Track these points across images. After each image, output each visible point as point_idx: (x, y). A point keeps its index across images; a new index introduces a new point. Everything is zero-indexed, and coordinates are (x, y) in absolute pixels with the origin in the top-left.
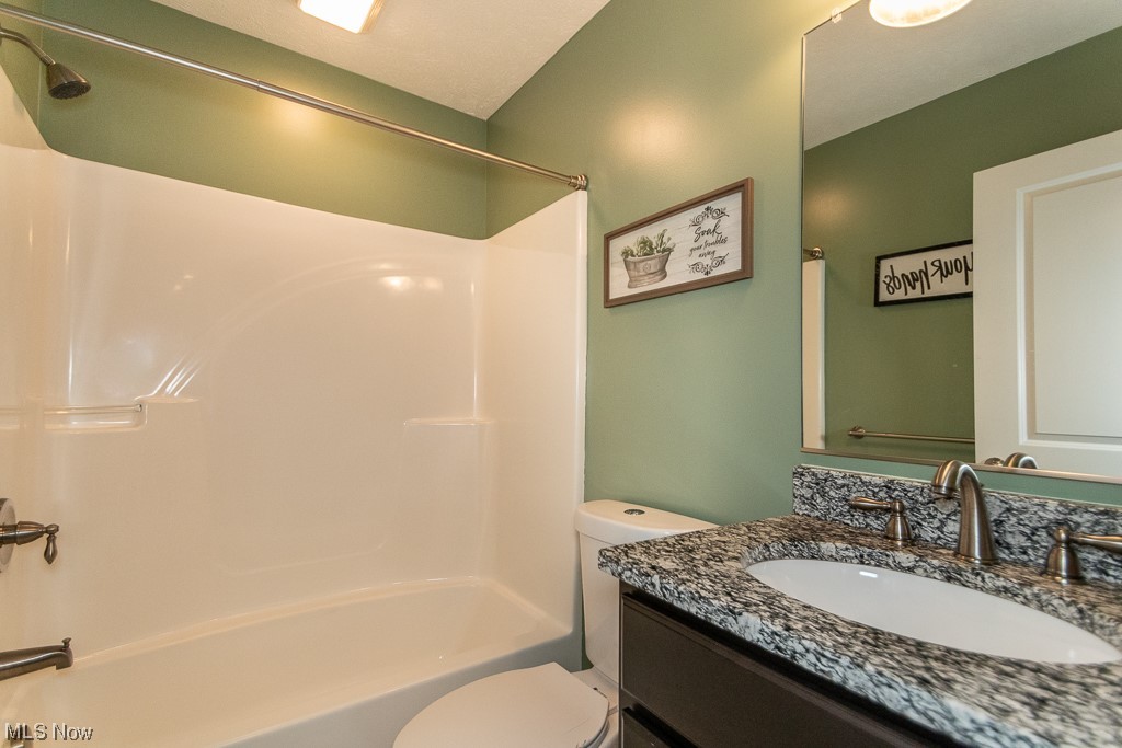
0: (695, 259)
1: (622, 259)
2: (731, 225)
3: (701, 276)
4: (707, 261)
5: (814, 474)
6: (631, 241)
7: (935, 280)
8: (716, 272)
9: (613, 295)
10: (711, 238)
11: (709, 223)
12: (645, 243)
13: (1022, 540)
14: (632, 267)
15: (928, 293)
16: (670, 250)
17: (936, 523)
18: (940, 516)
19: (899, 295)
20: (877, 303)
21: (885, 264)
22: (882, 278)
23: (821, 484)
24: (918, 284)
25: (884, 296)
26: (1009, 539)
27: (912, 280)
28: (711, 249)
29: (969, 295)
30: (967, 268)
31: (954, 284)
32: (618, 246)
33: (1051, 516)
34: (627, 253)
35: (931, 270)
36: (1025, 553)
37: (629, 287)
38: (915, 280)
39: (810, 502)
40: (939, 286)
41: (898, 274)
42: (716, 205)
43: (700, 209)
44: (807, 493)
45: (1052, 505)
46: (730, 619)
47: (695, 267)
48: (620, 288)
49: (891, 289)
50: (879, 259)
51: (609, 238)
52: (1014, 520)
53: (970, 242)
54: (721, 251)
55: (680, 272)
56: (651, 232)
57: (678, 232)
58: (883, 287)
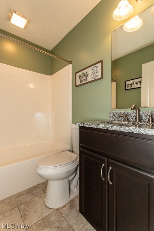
0: (93, 76)
1: (79, 77)
2: (99, 69)
3: (94, 79)
4: (95, 76)
5: (113, 113)
6: (80, 73)
7: (135, 85)
8: (96, 78)
9: (77, 84)
10: (95, 72)
11: (95, 69)
12: (83, 74)
13: (145, 118)
14: (81, 79)
15: (134, 87)
16: (88, 75)
17: (132, 117)
18: (133, 116)
19: (129, 88)
20: (125, 90)
21: (127, 82)
22: (126, 85)
23: (114, 114)
24: (132, 86)
25: (127, 88)
26: (143, 118)
27: (131, 85)
28: (96, 74)
29: (141, 87)
30: (141, 83)
31: (138, 86)
32: (78, 75)
33: (149, 113)
34: (80, 76)
35: (135, 83)
36: (145, 120)
37: (80, 83)
38: (132, 85)
39: (112, 118)
40: (136, 86)
41: (129, 84)
42: (96, 65)
43: (93, 66)
44: (112, 116)
45: (150, 111)
46: (98, 126)
47: (93, 78)
48: (78, 83)
49: (128, 87)
50: (126, 81)
51: (76, 73)
52: (144, 115)
53: (141, 78)
54: (97, 74)
55: (90, 79)
56: (84, 72)
57: (89, 71)
58: (126, 86)
